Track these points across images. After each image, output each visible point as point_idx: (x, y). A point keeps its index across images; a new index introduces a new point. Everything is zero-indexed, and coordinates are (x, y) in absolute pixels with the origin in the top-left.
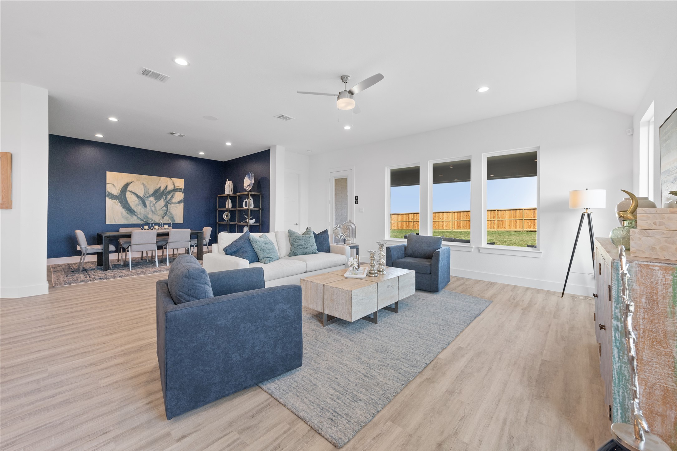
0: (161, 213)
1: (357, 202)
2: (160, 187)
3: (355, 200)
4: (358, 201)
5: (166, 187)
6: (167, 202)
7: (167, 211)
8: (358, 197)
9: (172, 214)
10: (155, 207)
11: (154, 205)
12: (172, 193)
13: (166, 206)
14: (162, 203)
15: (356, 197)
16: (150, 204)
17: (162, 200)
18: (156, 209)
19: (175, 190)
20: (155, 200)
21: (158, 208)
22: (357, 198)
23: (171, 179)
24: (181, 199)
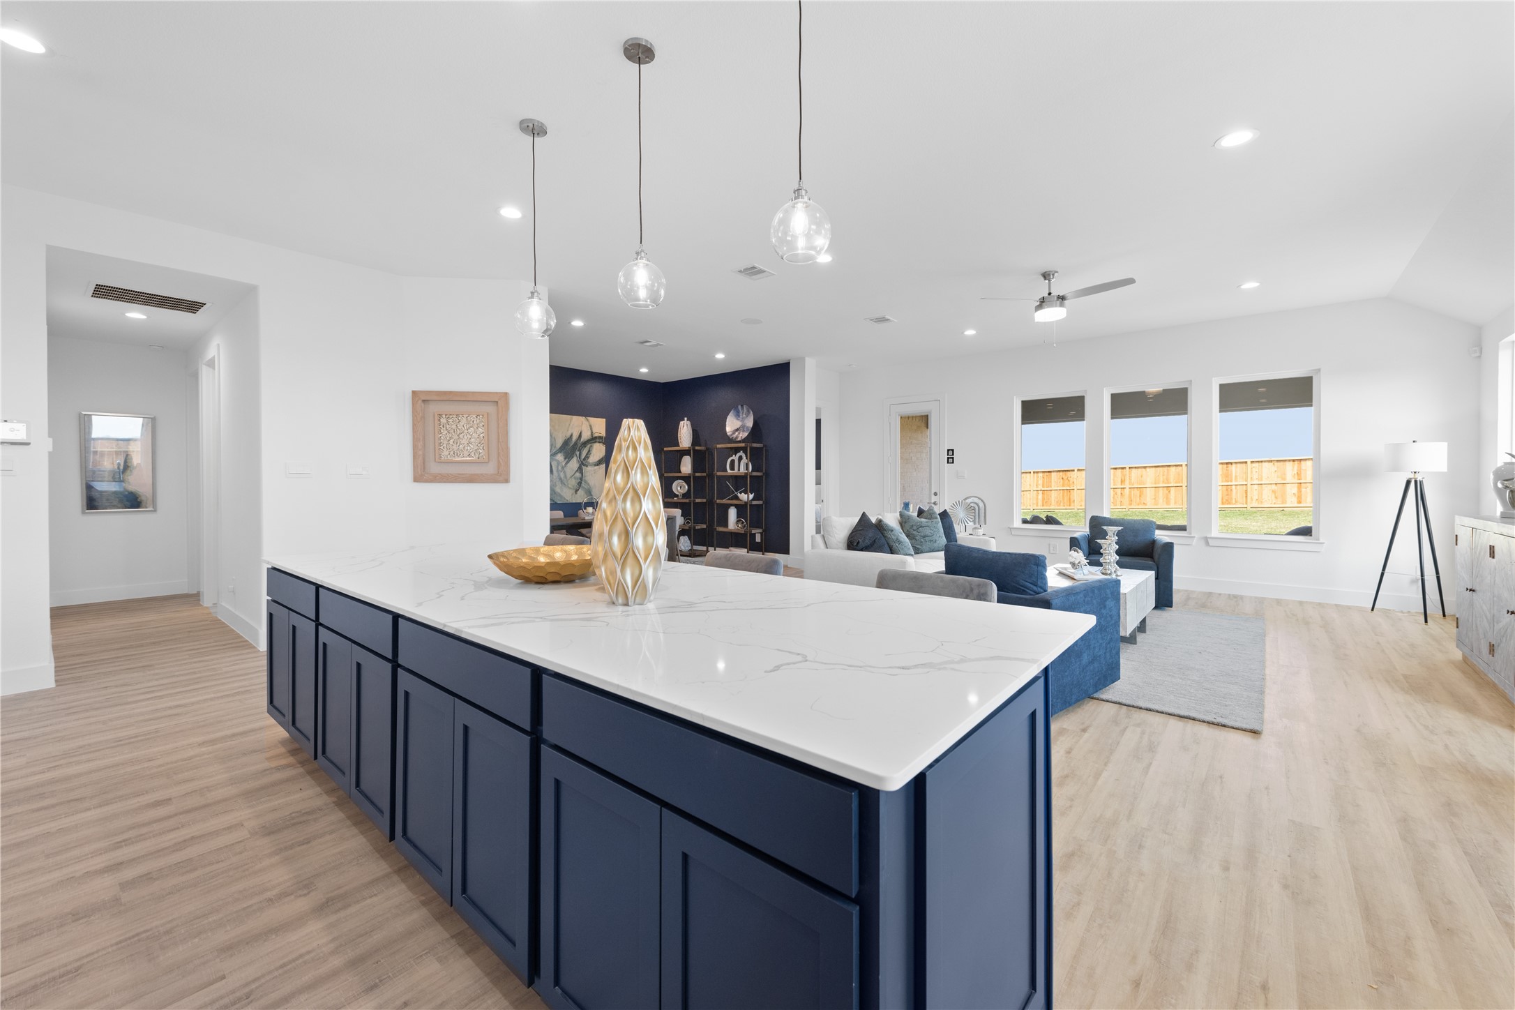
0: (573, 483)
1: (950, 460)
2: (572, 435)
3: (946, 457)
4: (953, 458)
5: (580, 436)
6: (582, 463)
7: (581, 479)
8: (953, 450)
9: (588, 484)
10: (564, 472)
11: (563, 468)
12: (589, 446)
13: (580, 469)
14: (574, 464)
15: (948, 450)
16: (558, 467)
17: (575, 459)
18: (565, 476)
19: (594, 439)
20: (565, 459)
21: (569, 474)
22: (950, 453)
23: (588, 420)
24: (601, 457)
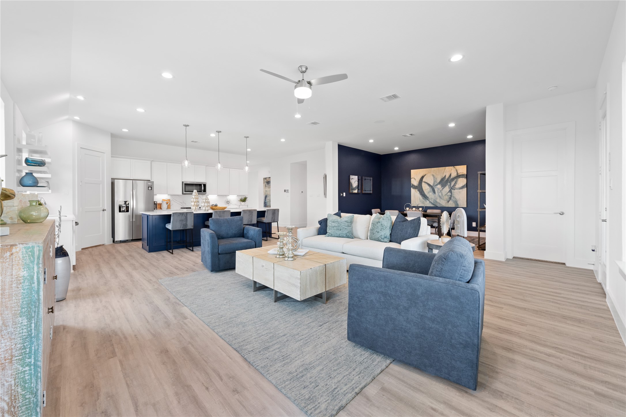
0: (447, 198)
2: (445, 176)
5: (450, 175)
6: (452, 188)
7: (451, 196)
9: (456, 199)
10: (442, 193)
11: (441, 191)
12: (455, 180)
13: (450, 191)
14: (447, 189)
16: (438, 191)
17: (447, 187)
18: (442, 195)
19: (458, 176)
20: (442, 187)
21: (444, 194)
23: (455, 168)
24: (463, 185)
